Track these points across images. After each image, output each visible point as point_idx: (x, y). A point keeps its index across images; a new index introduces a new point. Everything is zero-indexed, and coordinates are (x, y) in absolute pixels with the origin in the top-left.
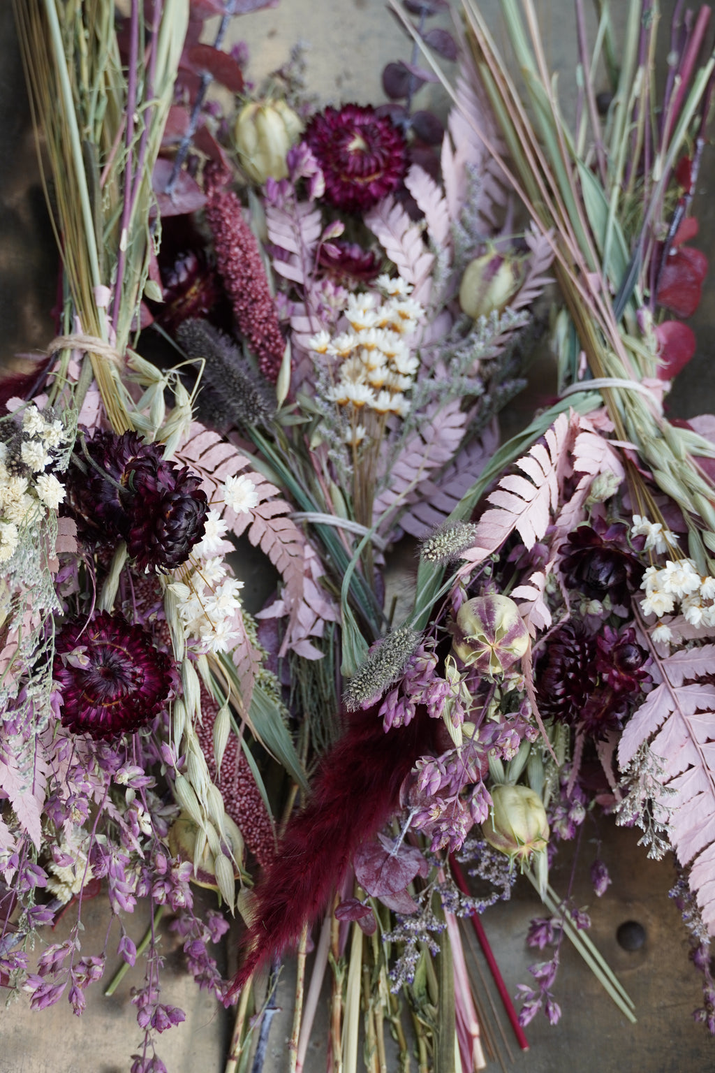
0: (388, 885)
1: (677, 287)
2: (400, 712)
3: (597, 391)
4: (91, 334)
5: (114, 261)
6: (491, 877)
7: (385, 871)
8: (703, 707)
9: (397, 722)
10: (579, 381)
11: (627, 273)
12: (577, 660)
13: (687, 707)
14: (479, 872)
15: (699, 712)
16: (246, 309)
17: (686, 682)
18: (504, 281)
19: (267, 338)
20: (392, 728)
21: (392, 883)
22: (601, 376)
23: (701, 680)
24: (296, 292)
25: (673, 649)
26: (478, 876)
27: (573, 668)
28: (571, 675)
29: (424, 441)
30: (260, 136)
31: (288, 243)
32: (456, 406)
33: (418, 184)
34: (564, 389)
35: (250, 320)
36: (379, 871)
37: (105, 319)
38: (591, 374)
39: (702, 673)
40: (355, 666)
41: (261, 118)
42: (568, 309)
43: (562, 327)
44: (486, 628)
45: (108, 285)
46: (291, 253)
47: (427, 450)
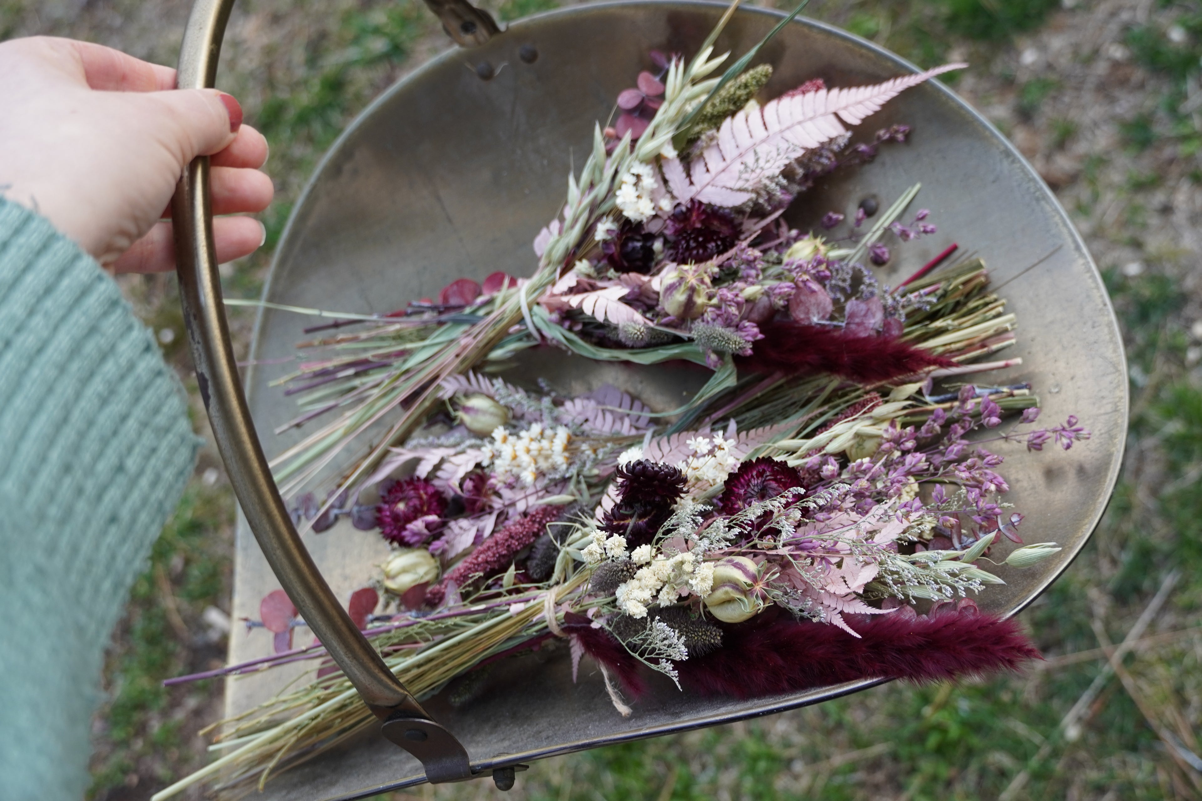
0: (865, 315)
1: (461, 294)
2: (749, 328)
3: (530, 309)
4: (543, 606)
5: (493, 611)
6: (848, 277)
7: (857, 320)
8: (705, 169)
9: (756, 330)
10: (527, 328)
11: (457, 322)
12: (690, 238)
13: (707, 177)
14: (846, 285)
15: (708, 170)
16: (517, 540)
17: (691, 183)
18: (476, 402)
19: (534, 522)
20: (761, 332)
21: (863, 313)
22: (521, 314)
23: (689, 175)
24: (502, 516)
25: (673, 197)
26: (851, 286)
27: (696, 240)
28: (701, 239)
29: (587, 420)
30: (405, 571)
31: (473, 533)
32: (561, 409)
33: (423, 471)
34: (535, 339)
35: (524, 536)
36: (858, 324)
37: (532, 603)
38: (521, 320)
39: (684, 175)
40: (728, 376)
41: (393, 573)
42: (486, 355)
43: (497, 354)
44: (680, 284)
45: (508, 610)
46: (478, 530)
47: (591, 419)
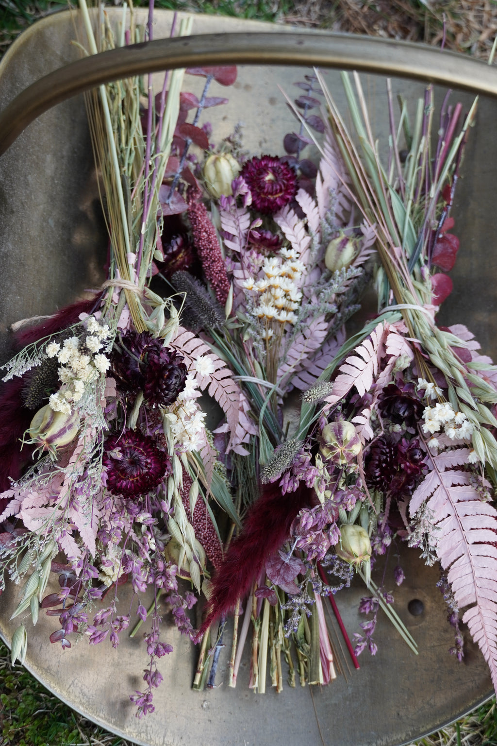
0: (283, 578)
1: (443, 255)
2: (291, 484)
3: (399, 311)
4: (125, 279)
5: (138, 240)
6: (340, 575)
7: (282, 571)
8: (456, 483)
9: (289, 490)
10: (389, 305)
11: (416, 247)
12: (387, 457)
13: (447, 483)
14: (333, 572)
15: (453, 485)
16: (209, 266)
17: (447, 469)
18: (349, 251)
19: (220, 281)
20: (287, 493)
21: (286, 577)
22: (401, 303)
23: (455, 468)
24: (236, 257)
25: (440, 451)
26: (333, 574)
27: (385, 461)
28: (384, 465)
29: (305, 338)
30: (218, 173)
31: (232, 230)
32: (322, 318)
33: (303, 199)
34: (381, 310)
35: (211, 271)
36: (279, 571)
37: (132, 271)
38: (396, 302)
39: (455, 465)
40: (267, 459)
41: (218, 163)
42: (383, 267)
43: (380, 276)
44: (338, 439)
45: (135, 252)
46: (234, 236)
47: (306, 342)
